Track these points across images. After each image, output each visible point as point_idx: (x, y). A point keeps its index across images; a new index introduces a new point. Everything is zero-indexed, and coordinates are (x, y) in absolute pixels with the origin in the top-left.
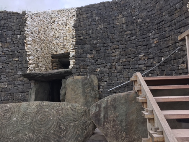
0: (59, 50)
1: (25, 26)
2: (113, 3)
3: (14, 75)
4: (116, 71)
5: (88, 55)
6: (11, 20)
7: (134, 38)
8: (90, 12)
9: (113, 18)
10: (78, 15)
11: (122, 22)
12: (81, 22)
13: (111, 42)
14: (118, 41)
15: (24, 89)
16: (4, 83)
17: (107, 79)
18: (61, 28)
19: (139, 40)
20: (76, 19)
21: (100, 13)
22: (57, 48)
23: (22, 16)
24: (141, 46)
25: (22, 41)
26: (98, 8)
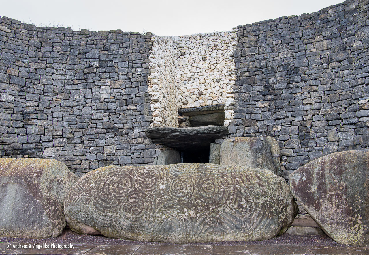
0: (190, 101)
1: (150, 54)
2: (305, 17)
3: (127, 134)
4: (312, 131)
5: (259, 102)
6: (128, 44)
7: (346, 72)
8: (262, 32)
9: (305, 42)
10: (240, 38)
11: (323, 47)
12: (247, 49)
13: (301, 81)
14: (316, 79)
15: (143, 157)
16: (111, 146)
17: (295, 145)
18: (195, 65)
19: (358, 76)
20: (236, 44)
21: (281, 34)
22: (187, 98)
23: (146, 39)
24: (362, 86)
25: (144, 78)
26: (276, 27)
